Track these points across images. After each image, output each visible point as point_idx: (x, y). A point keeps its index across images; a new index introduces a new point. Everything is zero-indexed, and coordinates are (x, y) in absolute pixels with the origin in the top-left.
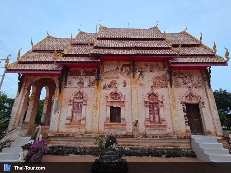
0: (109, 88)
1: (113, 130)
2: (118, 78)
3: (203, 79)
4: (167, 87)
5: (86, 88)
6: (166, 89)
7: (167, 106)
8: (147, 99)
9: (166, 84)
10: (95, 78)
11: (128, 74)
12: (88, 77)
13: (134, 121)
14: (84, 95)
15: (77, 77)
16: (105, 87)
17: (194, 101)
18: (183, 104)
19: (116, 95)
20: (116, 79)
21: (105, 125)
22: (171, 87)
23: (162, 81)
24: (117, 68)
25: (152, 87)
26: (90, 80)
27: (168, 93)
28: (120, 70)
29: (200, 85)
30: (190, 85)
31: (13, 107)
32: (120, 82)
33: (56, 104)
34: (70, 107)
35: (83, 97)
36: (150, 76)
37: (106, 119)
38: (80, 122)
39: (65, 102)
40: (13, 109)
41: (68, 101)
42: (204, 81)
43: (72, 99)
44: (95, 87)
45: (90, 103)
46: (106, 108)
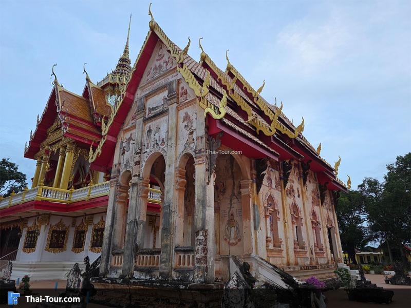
0: (290, 196)
1: (302, 259)
2: (293, 182)
4: (319, 205)
5: (275, 189)
6: (319, 207)
7: (322, 229)
8: (312, 218)
9: (319, 202)
10: (279, 175)
11: (299, 180)
13: (311, 247)
14: (275, 201)
16: (287, 194)
17: (330, 226)
18: (327, 227)
19: (295, 207)
20: (292, 184)
21: (295, 252)
22: (322, 204)
23: (316, 197)
25: (312, 202)
26: (276, 177)
27: (320, 213)
28: (293, 170)
29: (331, 208)
30: (327, 206)
31: (207, 208)
32: (295, 189)
33: (256, 212)
34: (268, 220)
35: (271, 205)
36: (311, 186)
37: (294, 244)
38: (280, 247)
39: (261, 210)
40: (207, 213)
41: (263, 208)
42: (332, 204)
43: (266, 205)
44: (281, 191)
45: (280, 216)
46: (293, 227)
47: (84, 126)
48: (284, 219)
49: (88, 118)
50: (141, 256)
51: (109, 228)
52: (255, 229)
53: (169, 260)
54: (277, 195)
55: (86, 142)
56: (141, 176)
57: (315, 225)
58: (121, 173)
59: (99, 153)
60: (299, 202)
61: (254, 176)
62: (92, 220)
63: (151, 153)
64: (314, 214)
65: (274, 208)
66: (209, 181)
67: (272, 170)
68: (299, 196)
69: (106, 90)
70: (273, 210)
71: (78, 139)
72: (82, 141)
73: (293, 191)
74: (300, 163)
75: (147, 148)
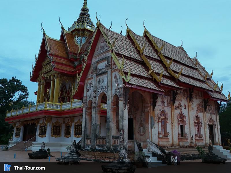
0: (178, 109)
1: (183, 143)
2: (181, 101)
3: (216, 108)
4: (203, 112)
5: (166, 107)
6: (202, 113)
7: (203, 126)
8: (195, 120)
9: (203, 110)
10: (171, 98)
11: (186, 99)
12: (166, 96)
13: (192, 137)
14: (166, 113)
15: (160, 96)
17: (212, 124)
18: (208, 124)
19: (181, 116)
20: (181, 102)
21: (179, 139)
22: (205, 112)
23: (201, 107)
24: (181, 92)
25: (197, 111)
26: (167, 100)
27: (203, 116)
28: (182, 94)
29: (214, 112)
30: (211, 111)
31: (124, 120)
32: (183, 104)
33: (152, 120)
34: (160, 123)
35: (163, 115)
36: (196, 102)
37: (179, 135)
38: (167, 136)
39: (156, 119)
40: (124, 122)
41: (157, 117)
42: (216, 110)
43: (159, 116)
44: (171, 107)
45: (169, 121)
46: (178, 126)
47: (63, 61)
48: (172, 122)
49: (65, 55)
50: (99, 140)
51: (84, 127)
52: (151, 128)
53: (110, 142)
54: (168, 110)
55: (66, 72)
56: (97, 103)
57: (198, 124)
58: (88, 101)
59: (76, 91)
60: (185, 112)
61: (151, 102)
62: (74, 120)
63: (100, 93)
64: (197, 118)
65: (165, 117)
66: (125, 108)
67: (165, 97)
68: (185, 108)
69: (74, 33)
70: (164, 118)
71: (61, 71)
72: (64, 72)
73: (181, 106)
74: (188, 89)
75: (99, 90)
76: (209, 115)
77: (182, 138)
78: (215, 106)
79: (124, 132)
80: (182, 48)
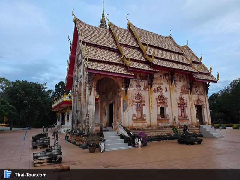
0: (157, 92)
1: (163, 123)
2: (162, 84)
3: (204, 89)
4: (188, 93)
5: (143, 90)
6: (188, 95)
7: (189, 107)
8: (179, 101)
9: (188, 92)
10: (148, 82)
11: (168, 82)
12: (143, 81)
13: (174, 117)
14: (142, 96)
15: (135, 80)
16: (154, 91)
17: (200, 104)
18: (196, 105)
19: (162, 98)
20: (161, 85)
21: (158, 120)
22: (191, 94)
23: (186, 89)
24: (161, 76)
25: (181, 93)
26: (144, 84)
27: (189, 98)
28: (162, 77)
29: (203, 93)
30: (198, 93)
32: (163, 87)
33: (124, 104)
34: (135, 106)
35: (140, 98)
36: (180, 85)
37: (158, 116)
38: (143, 118)
39: (129, 102)
41: (131, 101)
42: (205, 91)
43: (134, 99)
44: (149, 91)
45: (147, 103)
46: (157, 108)
48: (149, 105)
52: (124, 111)
54: (145, 94)
57: (182, 105)
60: (166, 94)
61: (124, 87)
63: (80, 82)
64: (181, 99)
65: (142, 100)
66: (91, 94)
67: (141, 81)
68: (166, 91)
73: (161, 89)
75: (79, 79)
76: (197, 96)
77: (162, 119)
78: (204, 87)
79: (89, 117)
80: (170, 38)
